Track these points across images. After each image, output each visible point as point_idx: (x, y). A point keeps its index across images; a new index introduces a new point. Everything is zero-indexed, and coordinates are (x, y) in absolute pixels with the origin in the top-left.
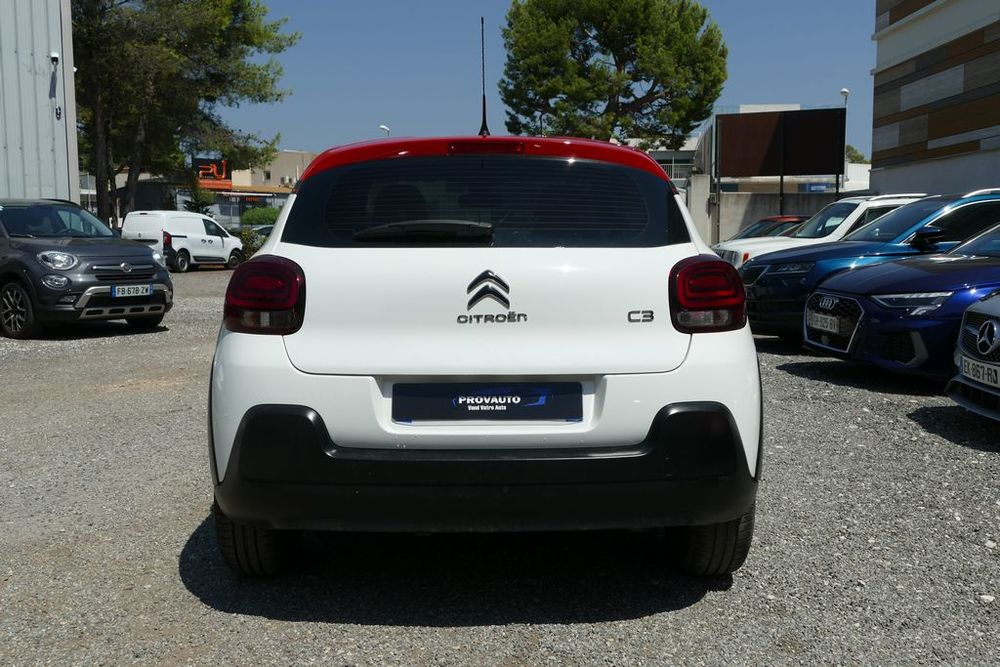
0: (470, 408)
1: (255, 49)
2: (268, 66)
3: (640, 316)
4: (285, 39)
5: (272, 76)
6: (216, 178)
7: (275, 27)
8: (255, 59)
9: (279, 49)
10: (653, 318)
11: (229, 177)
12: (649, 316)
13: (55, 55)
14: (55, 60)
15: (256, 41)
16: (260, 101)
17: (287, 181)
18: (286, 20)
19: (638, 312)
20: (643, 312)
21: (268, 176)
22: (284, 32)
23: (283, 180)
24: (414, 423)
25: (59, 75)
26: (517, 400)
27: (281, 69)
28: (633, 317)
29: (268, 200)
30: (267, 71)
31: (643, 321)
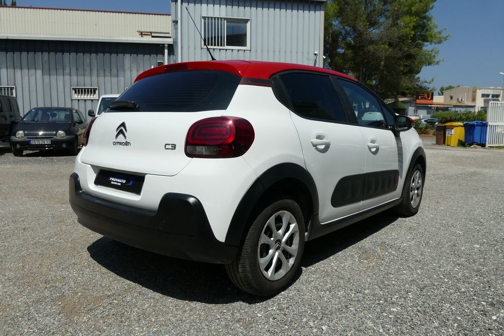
0: (112, 183)
1: (429, 43)
2: (433, 50)
3: (170, 147)
4: (443, 37)
5: (434, 54)
6: (426, 99)
7: (440, 33)
8: (427, 47)
9: (440, 42)
10: (175, 148)
11: (432, 99)
12: (174, 147)
13: (316, 53)
14: (315, 54)
15: (429, 39)
16: (429, 65)
17: (460, 100)
18: (445, 29)
19: (169, 144)
20: (172, 145)
21: (452, 98)
22: (444, 35)
23: (458, 99)
24: (99, 186)
25: (317, 60)
26: (124, 181)
27: (438, 51)
28: (167, 147)
29: (449, 109)
30: (431, 52)
31: (171, 149)
